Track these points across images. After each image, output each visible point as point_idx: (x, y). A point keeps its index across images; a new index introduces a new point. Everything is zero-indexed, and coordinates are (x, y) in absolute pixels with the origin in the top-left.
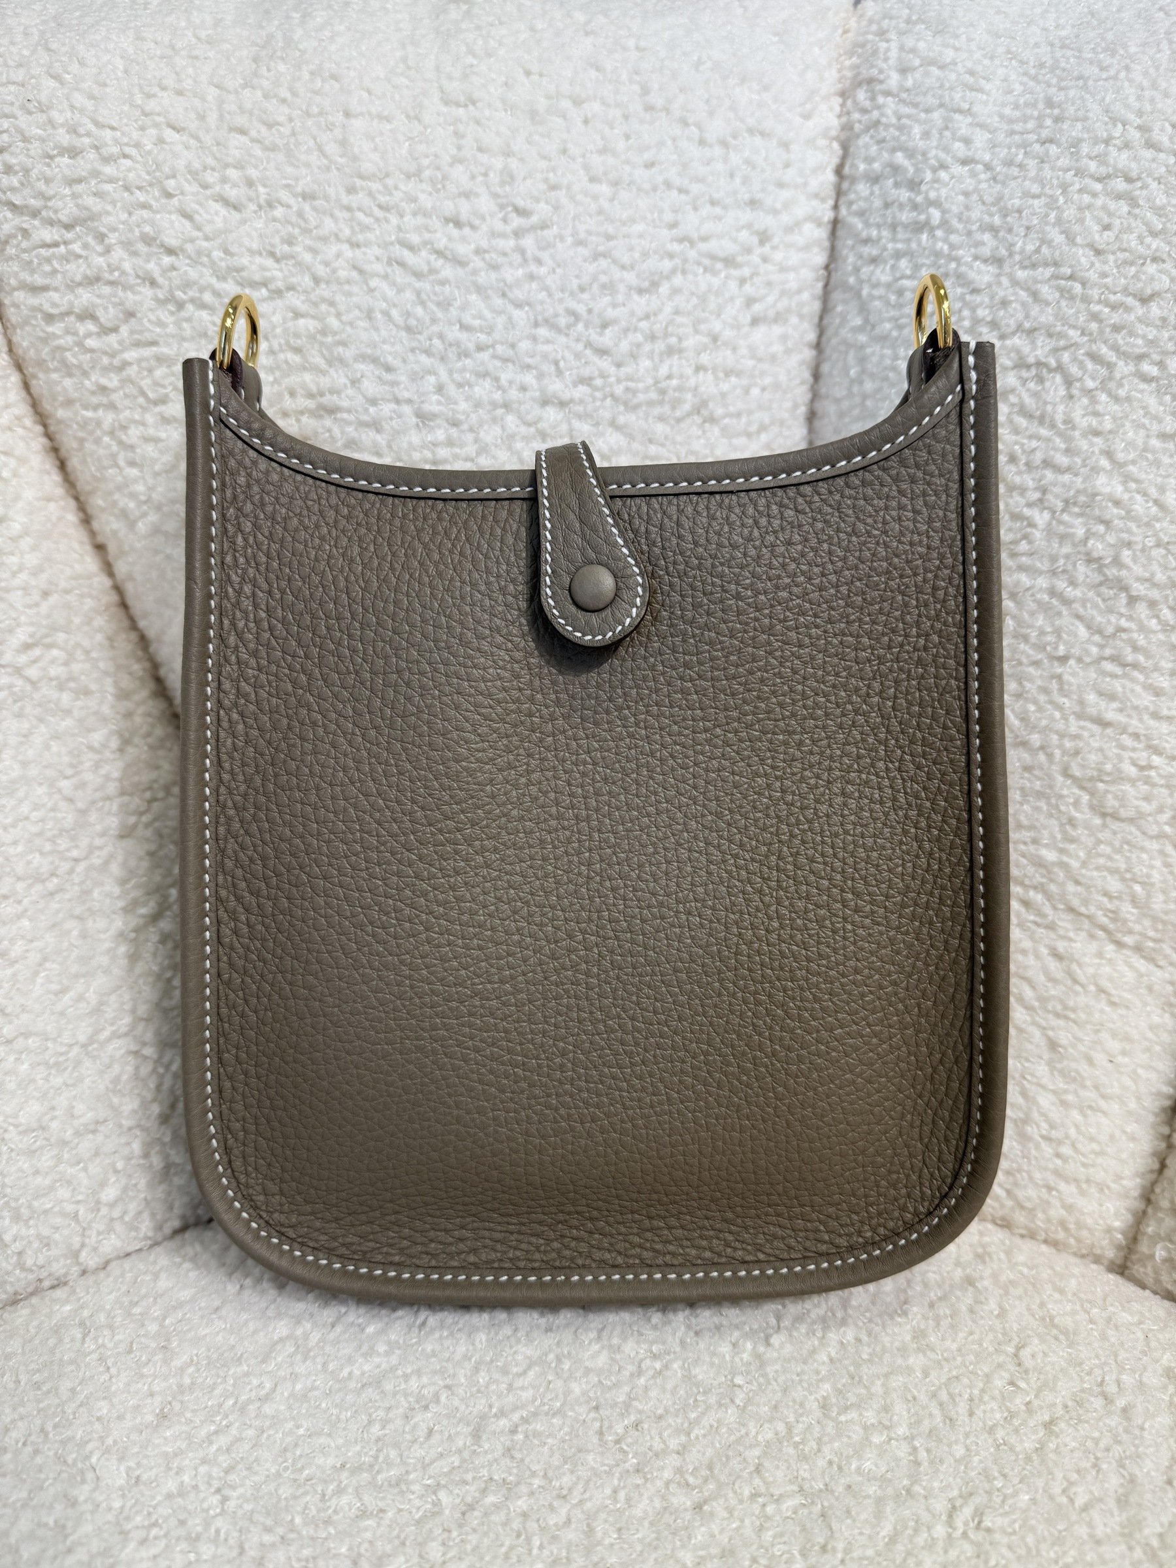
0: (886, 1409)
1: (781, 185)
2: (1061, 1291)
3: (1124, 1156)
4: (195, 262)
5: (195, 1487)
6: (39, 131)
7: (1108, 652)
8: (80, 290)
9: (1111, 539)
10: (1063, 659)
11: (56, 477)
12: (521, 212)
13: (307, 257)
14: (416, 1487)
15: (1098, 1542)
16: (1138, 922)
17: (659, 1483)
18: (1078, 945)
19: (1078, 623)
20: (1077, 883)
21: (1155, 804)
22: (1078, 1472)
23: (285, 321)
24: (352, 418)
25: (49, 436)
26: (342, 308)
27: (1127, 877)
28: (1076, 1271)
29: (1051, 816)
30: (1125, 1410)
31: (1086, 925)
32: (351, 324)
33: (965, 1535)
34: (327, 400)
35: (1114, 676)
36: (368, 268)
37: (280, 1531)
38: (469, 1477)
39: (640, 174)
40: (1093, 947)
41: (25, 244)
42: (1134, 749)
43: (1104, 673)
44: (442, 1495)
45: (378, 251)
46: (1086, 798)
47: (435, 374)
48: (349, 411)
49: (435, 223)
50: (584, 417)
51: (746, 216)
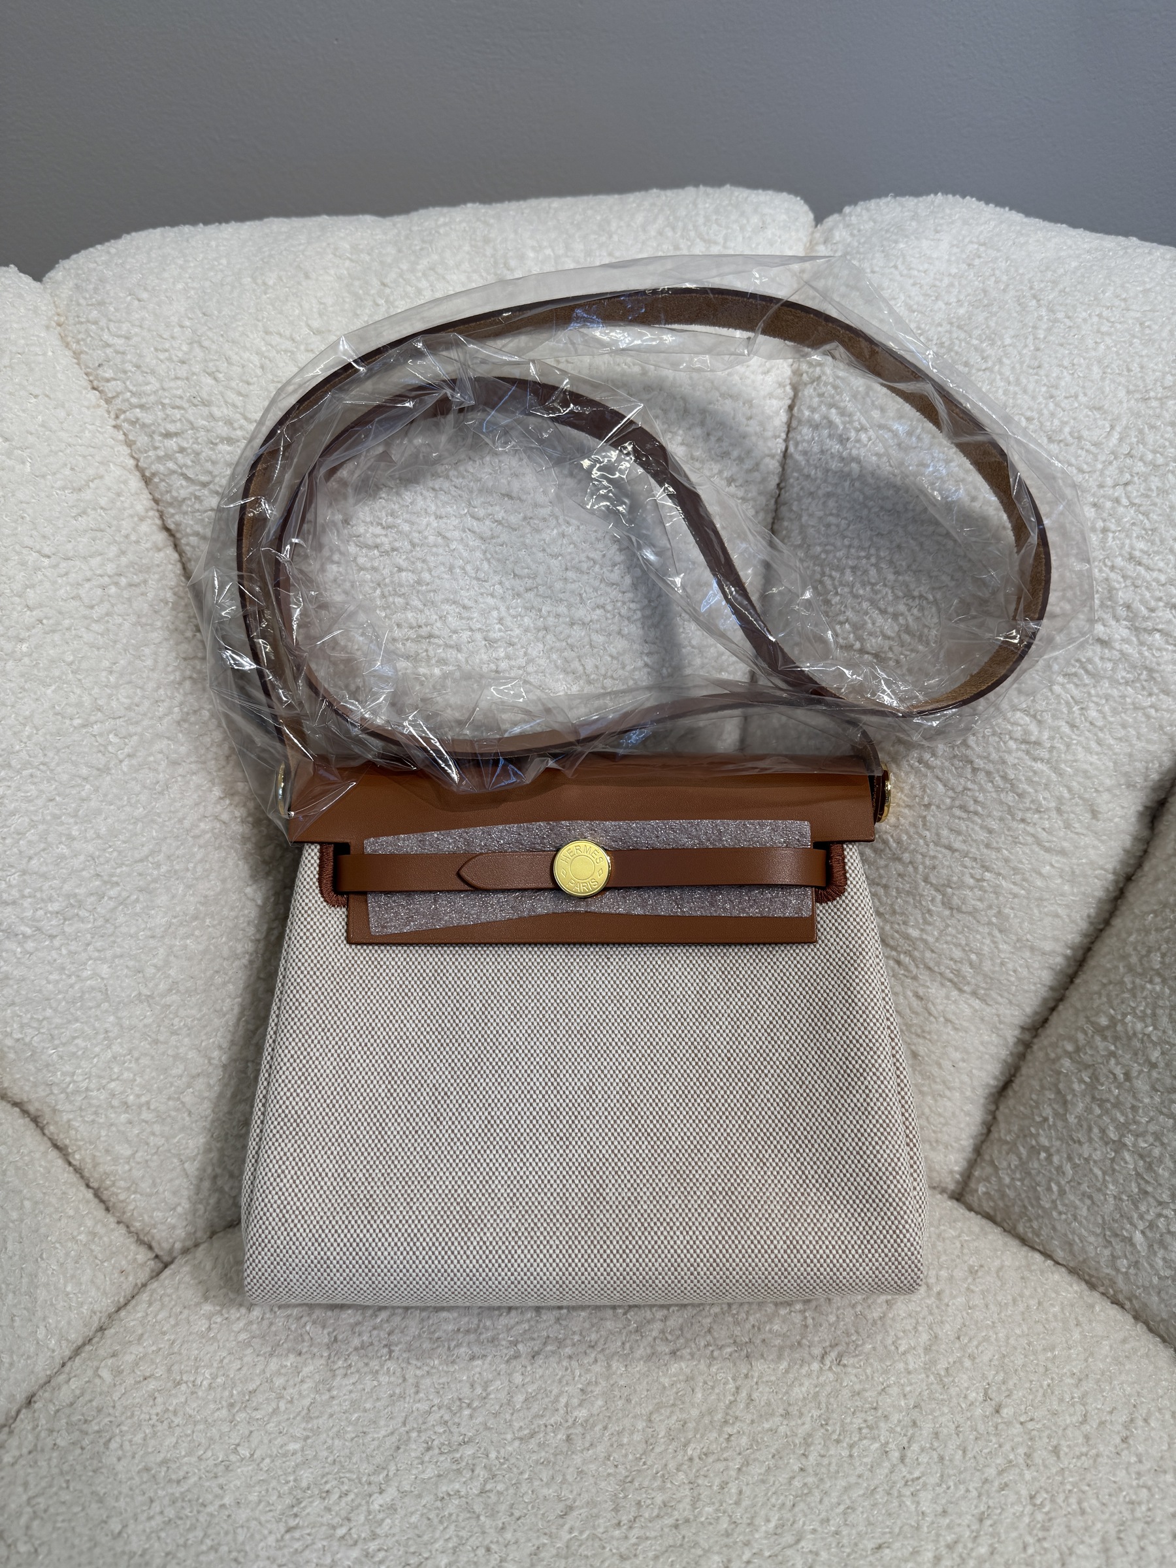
3: (962, 1126)
5: (372, 1344)
6: (204, 422)
7: (957, 803)
10: (928, 806)
13: (406, 527)
14: (504, 1343)
15: (909, 1373)
16: (973, 977)
17: (650, 1339)
18: (933, 991)
19: (938, 782)
20: (933, 951)
21: (986, 903)
22: (904, 1332)
23: (392, 574)
26: (432, 565)
27: (967, 949)
29: (916, 907)
30: (939, 1293)
31: (939, 978)
32: (440, 578)
33: (830, 1368)
34: (424, 630)
35: (961, 819)
36: (448, 535)
37: (426, 1368)
38: (535, 1335)
40: (943, 992)
41: (197, 506)
43: (953, 816)
44: (520, 1347)
45: (456, 522)
46: (939, 897)
47: (498, 609)
48: (439, 638)
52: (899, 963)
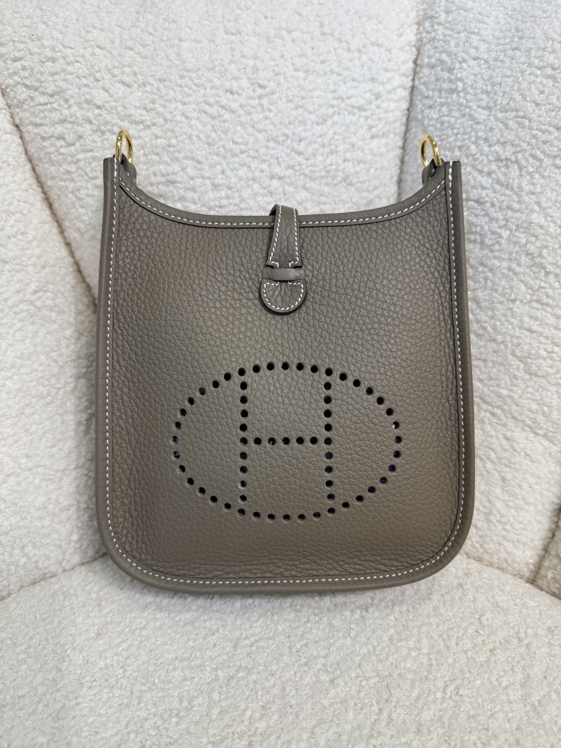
0: (419, 641)
1: (386, 70)
2: (502, 591)
3: (535, 530)
4: (109, 112)
5: (112, 665)
6: (37, 50)
7: (535, 298)
8: (57, 126)
9: (538, 244)
10: (514, 301)
11: (48, 212)
12: (261, 86)
13: (161, 110)
14: (208, 668)
15: (511, 702)
16: (545, 424)
17: (315, 670)
18: (517, 434)
19: (521, 284)
20: (517, 405)
21: (555, 369)
22: (504, 672)
23: (151, 140)
24: (182, 186)
25: (44, 193)
26: (178, 134)
27: (541, 403)
28: (511, 582)
29: (506, 374)
30: (527, 645)
31: (521, 424)
32: (182, 142)
33: (450, 697)
34: (171, 177)
35: (537, 309)
36: (189, 115)
37: (149, 685)
38: (231, 665)
39: (319, 67)
40: (524, 435)
41: (32, 104)
42: (546, 344)
43: (533, 308)
44: (220, 672)
45: (194, 106)
46: (522, 366)
47: (221, 164)
48: (181, 183)
49: (221, 92)
50: (290, 184)
51: (370, 86)
52: (493, 414)
